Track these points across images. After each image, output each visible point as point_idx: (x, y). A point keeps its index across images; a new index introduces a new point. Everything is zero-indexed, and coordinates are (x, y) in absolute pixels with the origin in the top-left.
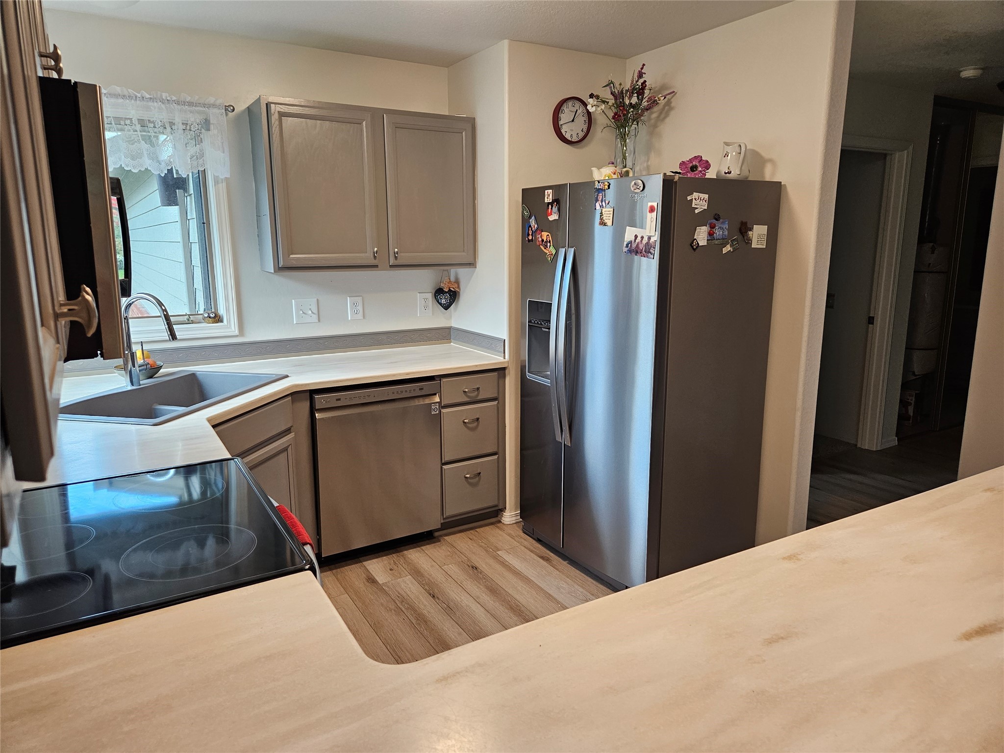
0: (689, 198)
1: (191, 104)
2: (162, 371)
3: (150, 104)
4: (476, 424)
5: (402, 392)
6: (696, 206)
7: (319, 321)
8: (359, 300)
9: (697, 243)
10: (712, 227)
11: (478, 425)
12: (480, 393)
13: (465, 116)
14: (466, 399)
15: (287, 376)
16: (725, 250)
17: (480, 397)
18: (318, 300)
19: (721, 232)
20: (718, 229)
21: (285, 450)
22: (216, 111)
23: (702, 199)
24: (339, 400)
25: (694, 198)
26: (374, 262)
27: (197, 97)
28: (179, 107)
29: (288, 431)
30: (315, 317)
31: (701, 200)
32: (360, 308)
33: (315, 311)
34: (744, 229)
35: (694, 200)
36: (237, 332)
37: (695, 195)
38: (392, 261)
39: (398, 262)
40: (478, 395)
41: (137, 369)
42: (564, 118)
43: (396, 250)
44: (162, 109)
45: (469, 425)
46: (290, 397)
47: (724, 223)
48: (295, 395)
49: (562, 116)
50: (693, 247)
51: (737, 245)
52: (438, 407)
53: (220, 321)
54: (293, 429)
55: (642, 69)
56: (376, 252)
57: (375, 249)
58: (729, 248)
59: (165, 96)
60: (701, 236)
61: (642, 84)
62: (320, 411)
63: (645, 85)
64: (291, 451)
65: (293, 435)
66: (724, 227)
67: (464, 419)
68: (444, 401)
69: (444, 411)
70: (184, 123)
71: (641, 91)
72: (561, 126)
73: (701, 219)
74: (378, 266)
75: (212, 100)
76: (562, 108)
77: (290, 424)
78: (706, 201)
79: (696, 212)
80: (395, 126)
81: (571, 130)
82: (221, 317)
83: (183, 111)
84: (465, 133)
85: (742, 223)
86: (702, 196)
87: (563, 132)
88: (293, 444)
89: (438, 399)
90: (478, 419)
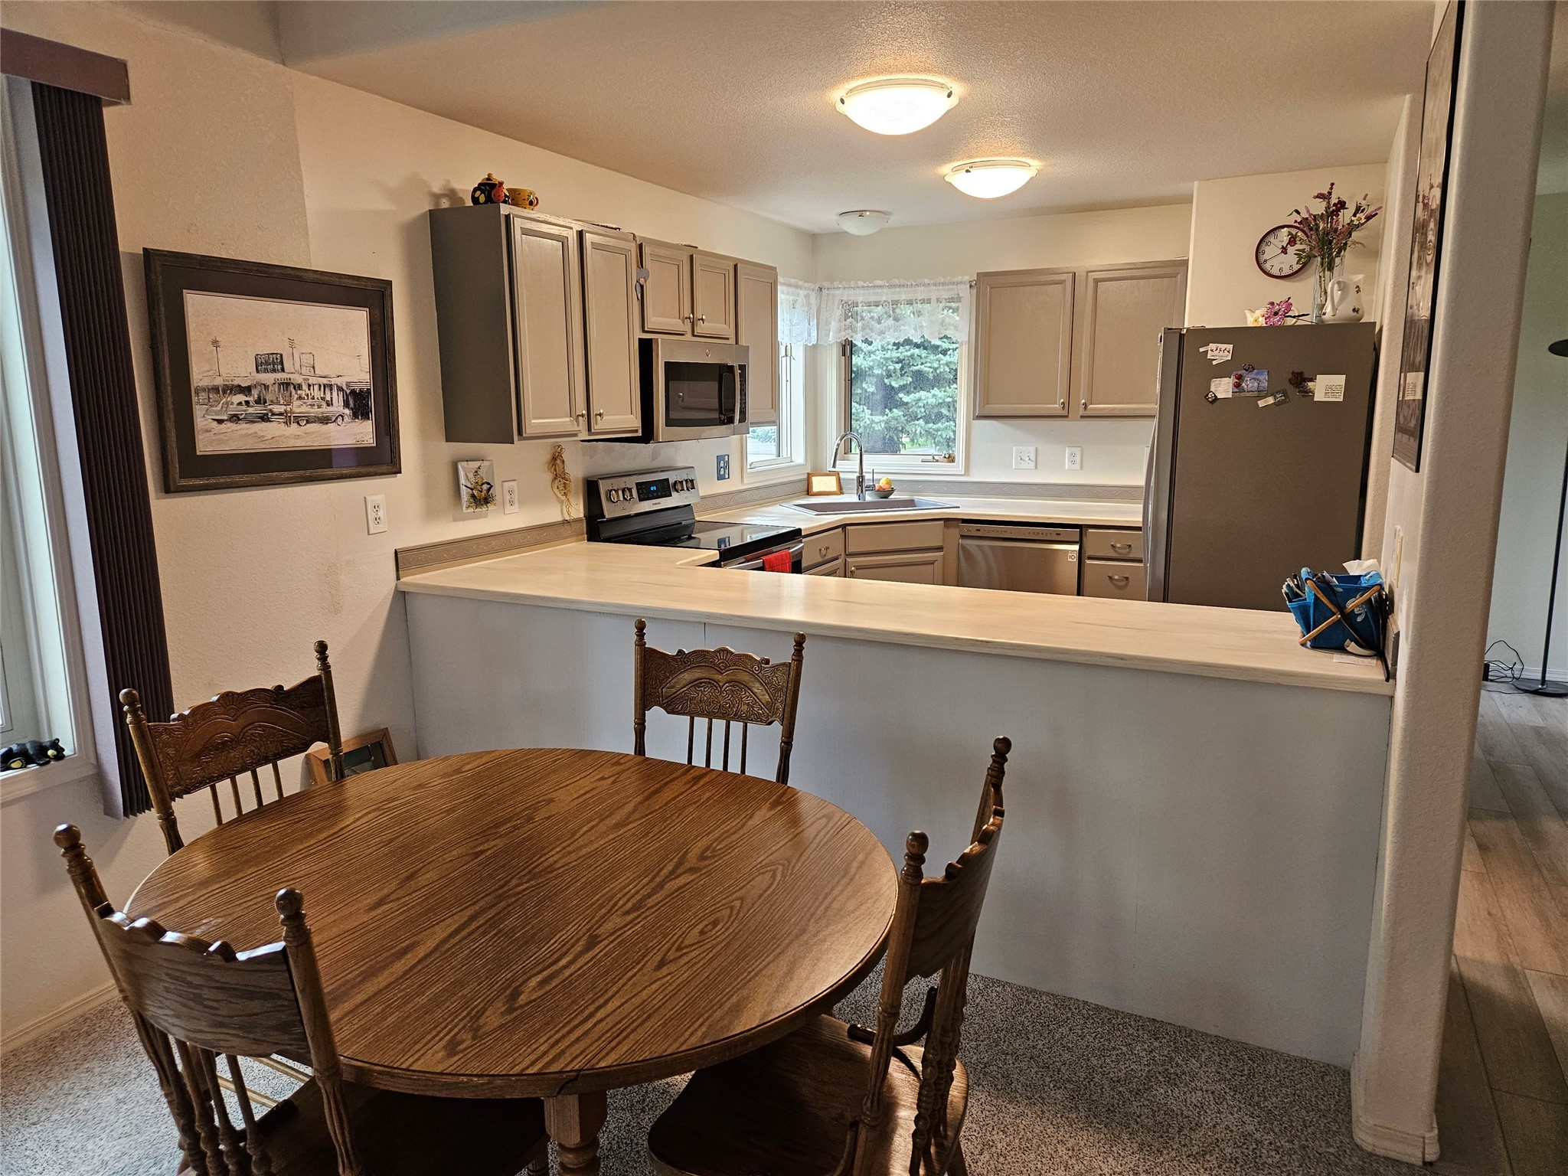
0: (1202, 350)
1: (944, 284)
2: (893, 495)
3: (917, 289)
4: (1124, 583)
5: (1038, 533)
6: (1213, 358)
7: (1036, 468)
8: (1077, 451)
9: (1213, 395)
10: (1240, 377)
11: (1127, 585)
12: (1133, 551)
14: (1114, 555)
15: (959, 507)
16: (1261, 403)
17: (1132, 556)
18: (1035, 447)
19: (1256, 384)
20: (1250, 380)
21: (932, 563)
22: (962, 286)
23: (1222, 349)
24: (979, 530)
25: (1209, 349)
26: (1064, 413)
27: (949, 278)
28: (937, 288)
29: (940, 549)
30: (1032, 465)
31: (1220, 351)
32: (1078, 459)
33: (1033, 458)
34: (1300, 381)
35: (1210, 352)
36: (963, 473)
37: (1212, 346)
38: (1081, 412)
39: (1087, 413)
40: (1129, 553)
41: (864, 489)
42: (1271, 251)
43: (1083, 401)
44: (924, 291)
45: (1116, 583)
46: (942, 522)
47: (1262, 374)
48: (949, 521)
49: (1267, 249)
50: (1210, 400)
51: (1283, 398)
52: (1076, 555)
53: (953, 461)
54: (944, 549)
55: (1331, 188)
56: (1063, 403)
57: (1062, 400)
58: (1270, 400)
59: (926, 281)
60: (1222, 388)
61: (1335, 205)
62: (963, 537)
63: (1341, 205)
64: (938, 565)
65: (942, 553)
66: (1261, 378)
67: (1110, 575)
68: (1089, 552)
69: (1088, 562)
70: (938, 299)
71: (1336, 213)
72: (1266, 261)
73: (1222, 370)
74: (1067, 417)
75: (960, 278)
76: (1267, 240)
77: (939, 544)
78: (1228, 352)
79: (1214, 363)
80: (1097, 281)
81: (1280, 263)
82: (954, 458)
83: (938, 290)
84: (1179, 275)
85: (1293, 373)
86: (1223, 346)
87: (1267, 266)
88: (940, 561)
89: (1076, 547)
90: (1127, 578)
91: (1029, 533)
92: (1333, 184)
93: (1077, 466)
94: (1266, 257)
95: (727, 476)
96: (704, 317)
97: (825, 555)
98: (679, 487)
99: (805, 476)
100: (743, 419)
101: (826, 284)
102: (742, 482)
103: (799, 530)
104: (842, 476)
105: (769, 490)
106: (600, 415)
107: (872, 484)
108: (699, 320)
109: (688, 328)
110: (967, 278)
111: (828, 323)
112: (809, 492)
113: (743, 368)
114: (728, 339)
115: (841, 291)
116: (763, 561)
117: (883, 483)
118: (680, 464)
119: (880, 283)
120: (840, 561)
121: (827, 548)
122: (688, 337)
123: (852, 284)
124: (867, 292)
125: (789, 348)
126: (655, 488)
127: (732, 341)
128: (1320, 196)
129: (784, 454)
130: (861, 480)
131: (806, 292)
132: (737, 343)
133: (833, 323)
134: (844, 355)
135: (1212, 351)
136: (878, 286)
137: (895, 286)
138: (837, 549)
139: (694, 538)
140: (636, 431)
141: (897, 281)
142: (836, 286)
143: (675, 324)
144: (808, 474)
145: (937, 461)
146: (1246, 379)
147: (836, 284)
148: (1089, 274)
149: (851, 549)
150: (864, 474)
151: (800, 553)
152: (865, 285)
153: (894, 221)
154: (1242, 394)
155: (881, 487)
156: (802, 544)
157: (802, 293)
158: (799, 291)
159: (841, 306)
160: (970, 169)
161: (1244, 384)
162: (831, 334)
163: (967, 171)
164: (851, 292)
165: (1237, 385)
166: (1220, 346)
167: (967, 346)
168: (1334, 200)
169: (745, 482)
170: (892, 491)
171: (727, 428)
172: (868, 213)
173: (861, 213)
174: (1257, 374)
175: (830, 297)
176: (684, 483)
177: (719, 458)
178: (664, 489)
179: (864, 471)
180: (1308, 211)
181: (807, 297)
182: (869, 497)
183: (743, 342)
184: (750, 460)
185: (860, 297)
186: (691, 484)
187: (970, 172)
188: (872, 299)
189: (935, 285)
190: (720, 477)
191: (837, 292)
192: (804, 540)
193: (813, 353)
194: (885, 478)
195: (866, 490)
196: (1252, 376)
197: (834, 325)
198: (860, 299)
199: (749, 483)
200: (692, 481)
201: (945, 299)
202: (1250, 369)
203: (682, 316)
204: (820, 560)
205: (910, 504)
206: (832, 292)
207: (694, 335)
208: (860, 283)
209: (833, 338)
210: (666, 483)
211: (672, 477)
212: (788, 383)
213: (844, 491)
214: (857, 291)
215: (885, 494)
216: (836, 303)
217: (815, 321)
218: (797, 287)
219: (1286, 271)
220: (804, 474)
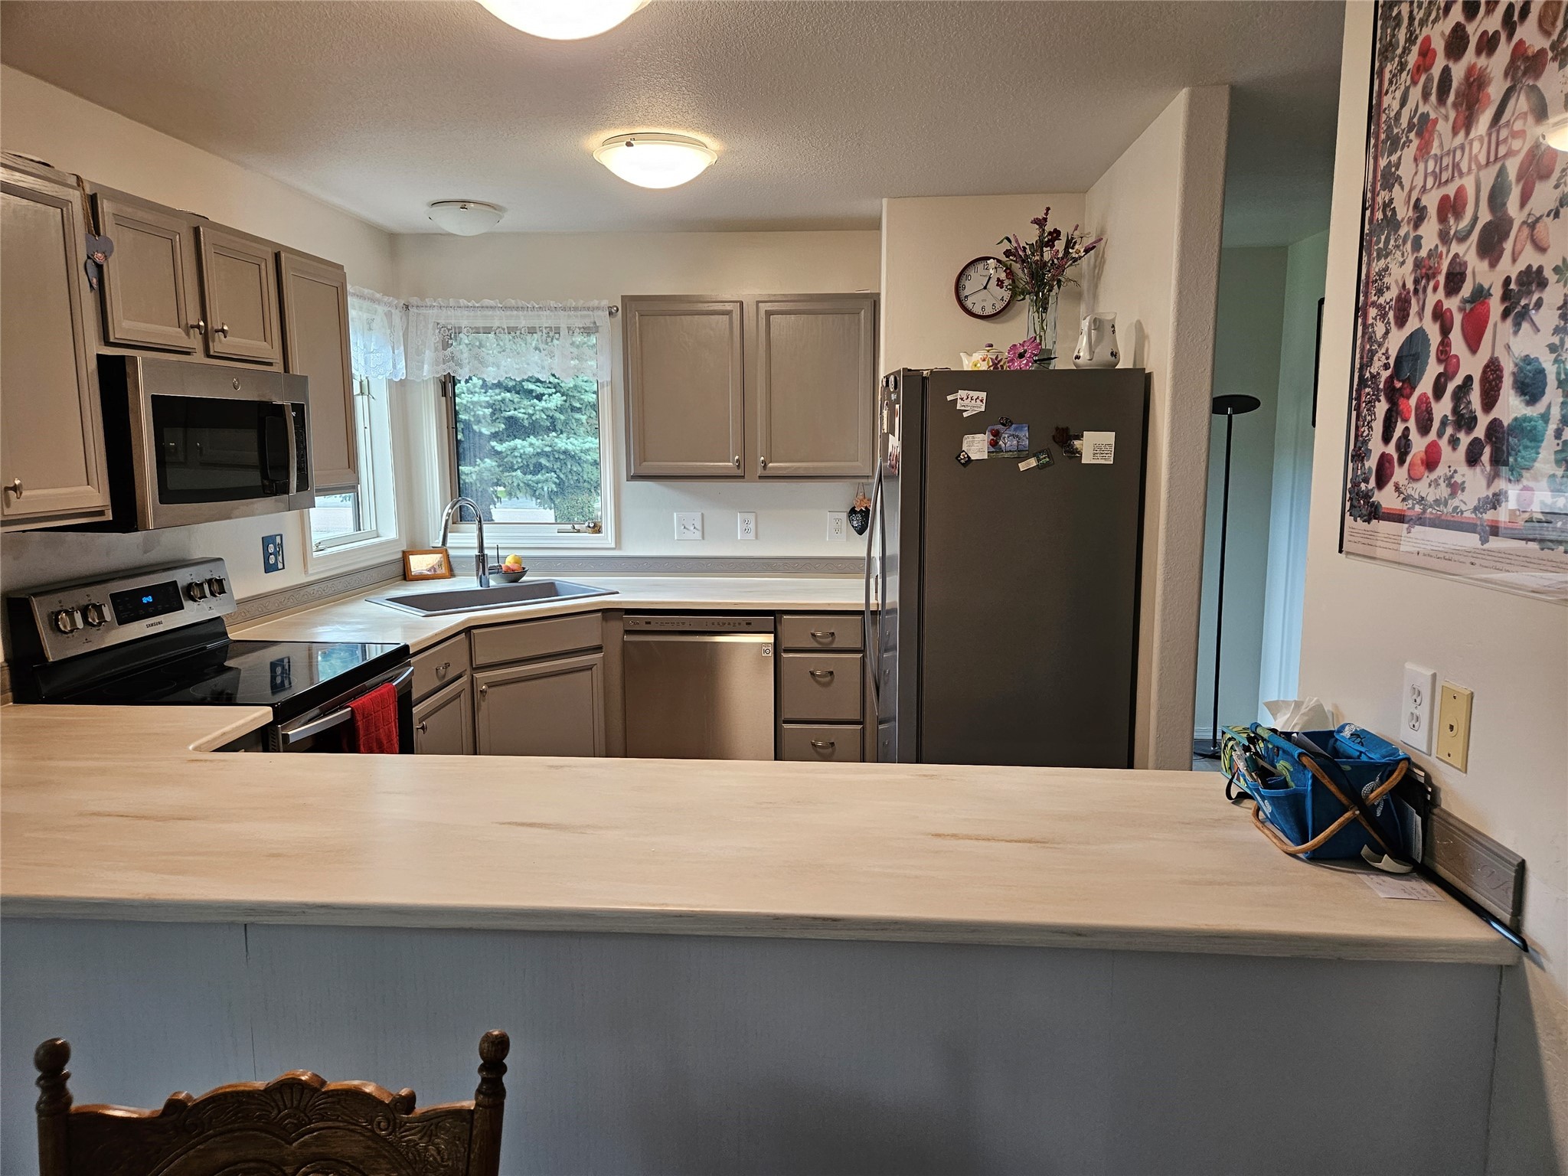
0: (950, 398)
1: (576, 309)
2: (524, 579)
3: (541, 313)
4: (828, 679)
5: (724, 624)
6: (963, 408)
7: (703, 538)
8: (751, 517)
9: (966, 456)
10: (996, 434)
11: (832, 680)
12: (836, 640)
13: (869, 292)
14: (815, 645)
15: (618, 593)
16: (1022, 466)
17: (836, 646)
18: (702, 514)
19: (1015, 442)
20: (1008, 437)
21: (590, 668)
22: (600, 313)
23: (974, 398)
24: (649, 623)
25: (959, 397)
26: (740, 472)
27: (582, 302)
28: (566, 313)
29: (598, 649)
30: (698, 534)
31: (972, 399)
32: (752, 526)
33: (699, 527)
34: (1065, 438)
35: (959, 401)
36: (613, 545)
37: (962, 393)
38: (760, 471)
39: (767, 473)
40: (832, 642)
41: (487, 572)
42: (970, 286)
43: (762, 458)
44: (551, 316)
45: (820, 679)
46: (600, 614)
47: (1021, 430)
48: (609, 613)
49: (967, 284)
50: (963, 461)
51: (1047, 459)
52: (771, 648)
53: (599, 532)
54: (604, 650)
55: (1047, 214)
56: (737, 460)
57: (737, 457)
58: (1032, 463)
59: (553, 304)
60: (975, 448)
61: (1050, 233)
62: (628, 632)
63: (1056, 234)
64: (597, 672)
65: (601, 655)
66: (1021, 434)
67: (812, 670)
68: (786, 643)
69: (785, 655)
70: (569, 328)
71: (1050, 244)
72: (966, 297)
73: (976, 424)
74: (743, 477)
75: (595, 303)
76: (967, 273)
77: (596, 643)
78: (982, 401)
79: (965, 415)
80: (769, 314)
81: (983, 301)
82: (600, 527)
83: (569, 316)
84: (863, 312)
85: (1057, 429)
86: (975, 394)
87: (969, 304)
88: (600, 665)
89: (769, 639)
90: (831, 673)
91: (713, 624)
92: (1048, 209)
93: (752, 535)
94: (966, 292)
95: (280, 566)
96: (226, 328)
97: (444, 676)
98: (196, 592)
99: (400, 555)
100: (304, 484)
101: (414, 300)
102: (306, 572)
103: (406, 648)
104: (451, 553)
105: (348, 578)
106: (15, 488)
107: (497, 564)
108: (217, 331)
109: (195, 342)
110: (605, 303)
111: (419, 353)
112: (406, 576)
113: (299, 409)
114: (270, 364)
115: (435, 311)
116: (352, 711)
117: (509, 562)
118: (198, 555)
119: (492, 303)
120: (464, 679)
121: (447, 665)
122: (199, 357)
123: (452, 302)
124: (472, 314)
125: (365, 383)
126: (150, 599)
127: (278, 368)
128: (1036, 221)
129: (367, 525)
130: (481, 559)
131: (386, 309)
132: (286, 369)
133: (427, 352)
134: (445, 394)
135: (962, 399)
136: (487, 307)
137: (511, 308)
138: (460, 663)
139: (230, 669)
140: (101, 513)
141: (513, 301)
142: (429, 304)
143: (174, 336)
144: (404, 552)
145: (579, 531)
146: (1004, 435)
147: (428, 302)
148: (760, 304)
149: (480, 660)
150: (486, 552)
151: (408, 684)
152: (470, 304)
153: (508, 222)
154: (1000, 455)
155: (508, 568)
156: (412, 668)
157: (381, 309)
158: (377, 306)
159: (437, 331)
160: (632, 142)
161: (1001, 443)
162: (426, 367)
163: (629, 144)
164: (451, 312)
165: (994, 444)
166: (971, 393)
167: (609, 387)
168: (1049, 228)
169: (310, 571)
170: (523, 573)
171: (276, 501)
172: (472, 205)
173: (464, 204)
174: (1015, 430)
175: (421, 318)
176: (206, 586)
177: (266, 541)
178: (169, 598)
179: (485, 545)
180: (1017, 241)
181: (389, 315)
182: (494, 582)
183: (296, 369)
184: (316, 537)
185: (463, 319)
186: (218, 586)
187: (631, 145)
188: (480, 323)
189: (564, 309)
190: (269, 568)
191: (431, 311)
192: (412, 660)
193: (400, 390)
194: (513, 555)
195: (490, 574)
196: (1011, 433)
197: (429, 355)
198: (464, 323)
199: (315, 573)
200: (220, 582)
201: (580, 328)
202: (1007, 423)
203: (183, 323)
204: (438, 683)
205: (549, 590)
206: (423, 311)
207: (208, 356)
208: (463, 302)
209: (429, 372)
210: (171, 588)
211: (183, 577)
212: (368, 430)
213: (456, 572)
214: (458, 312)
215: (514, 575)
216: (430, 326)
217: (402, 348)
218: (373, 300)
219: (989, 311)
220: (398, 552)
